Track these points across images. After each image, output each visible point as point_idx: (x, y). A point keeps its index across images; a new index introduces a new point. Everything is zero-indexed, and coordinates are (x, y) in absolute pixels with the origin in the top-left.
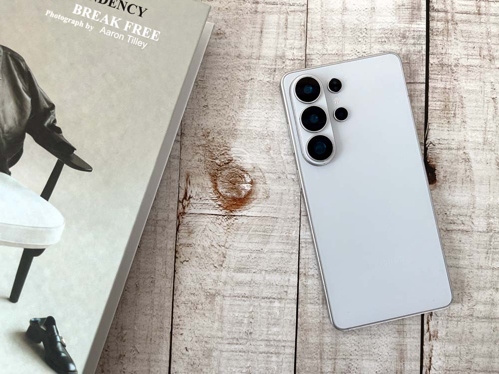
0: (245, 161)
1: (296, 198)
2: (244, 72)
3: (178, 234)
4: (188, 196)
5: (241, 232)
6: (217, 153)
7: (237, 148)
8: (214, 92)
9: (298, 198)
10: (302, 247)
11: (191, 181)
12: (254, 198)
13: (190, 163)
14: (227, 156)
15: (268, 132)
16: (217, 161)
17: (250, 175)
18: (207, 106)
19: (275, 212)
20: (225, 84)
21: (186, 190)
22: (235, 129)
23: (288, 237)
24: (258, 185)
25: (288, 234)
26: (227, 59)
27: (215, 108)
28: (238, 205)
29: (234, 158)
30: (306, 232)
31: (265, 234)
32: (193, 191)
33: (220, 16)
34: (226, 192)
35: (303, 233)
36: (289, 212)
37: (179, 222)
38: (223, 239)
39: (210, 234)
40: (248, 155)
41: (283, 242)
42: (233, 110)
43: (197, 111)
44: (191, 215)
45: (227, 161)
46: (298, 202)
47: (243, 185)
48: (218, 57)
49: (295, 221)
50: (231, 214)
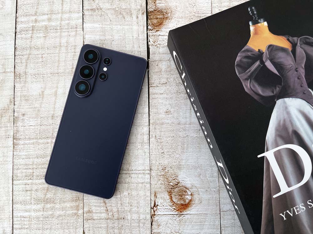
0: (186, 182)
1: (217, 201)
2: (182, 132)
3: (152, 227)
4: (156, 205)
5: (187, 224)
6: (171, 179)
7: (182, 175)
8: (167, 144)
9: (218, 202)
10: (222, 230)
11: (157, 196)
12: (193, 204)
13: (156, 186)
14: (176, 180)
15: (198, 165)
16: (171, 184)
17: (190, 190)
18: (163, 152)
19: (206, 211)
20: (173, 140)
21: (155, 201)
22: (180, 165)
23: (214, 225)
24: (195, 196)
25: (214, 223)
26: (173, 126)
27: (168, 153)
28: (184, 208)
29: (181, 181)
30: (224, 221)
31: (201, 223)
32: (159, 202)
33: (167, 102)
34: (178, 201)
35: (222, 221)
36: (213, 210)
37: (152, 220)
38: (178, 228)
39: (170, 225)
40: (188, 179)
41: (211, 227)
42: (178, 154)
43: (158, 156)
44: (158, 215)
45: (177, 184)
46: (218, 204)
47: (187, 196)
48: (168, 125)
49: (217, 215)
50: (181, 213)
